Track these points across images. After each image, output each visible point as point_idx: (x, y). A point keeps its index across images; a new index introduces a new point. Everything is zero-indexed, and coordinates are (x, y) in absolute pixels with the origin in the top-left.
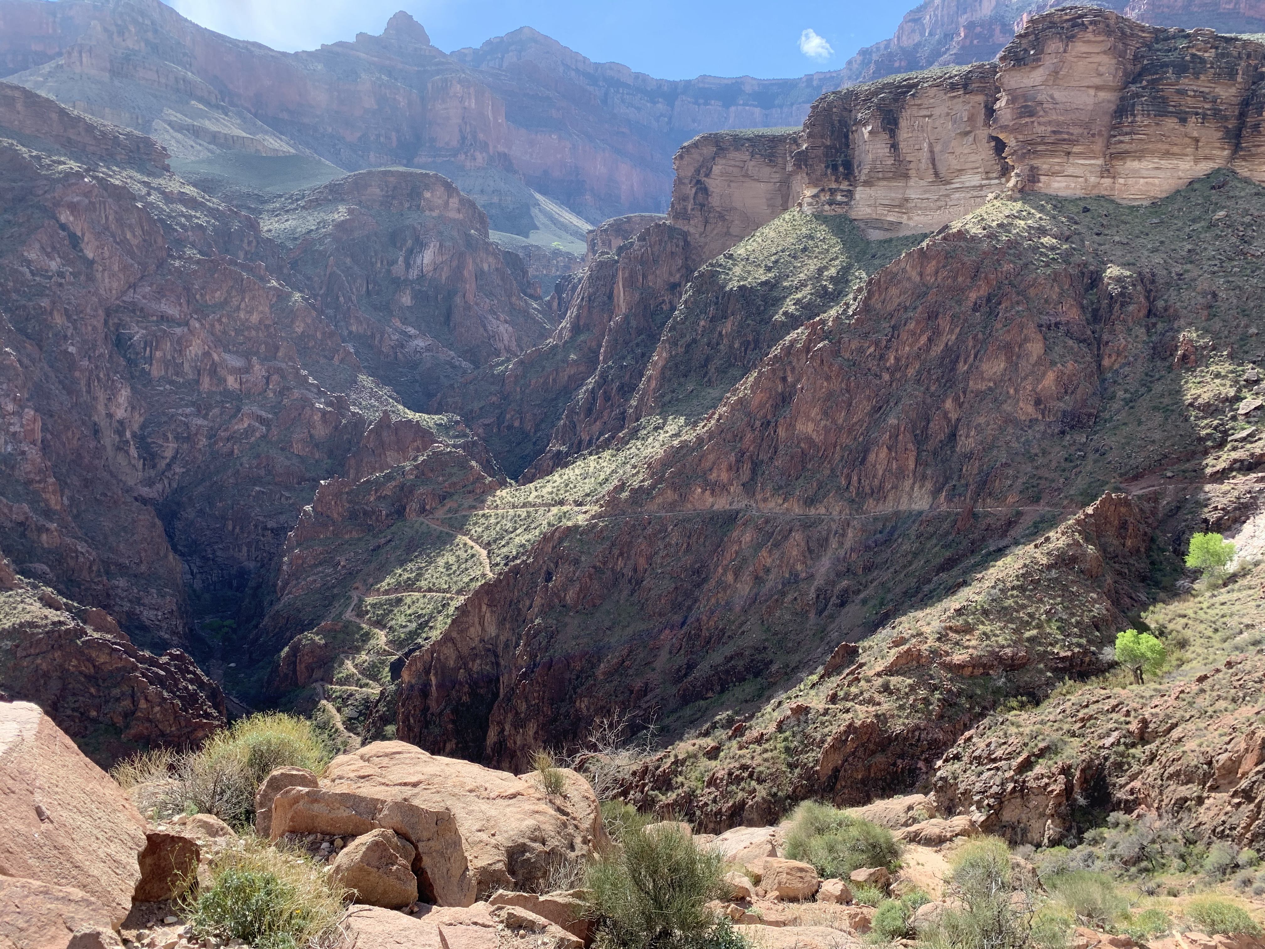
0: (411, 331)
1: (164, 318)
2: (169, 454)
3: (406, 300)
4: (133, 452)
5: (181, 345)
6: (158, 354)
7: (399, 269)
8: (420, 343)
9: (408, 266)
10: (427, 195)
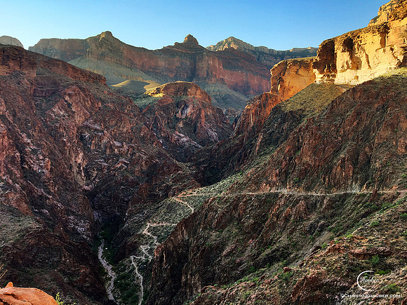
0: (182, 135)
1: (96, 130)
2: (94, 175)
3: (181, 125)
4: (83, 174)
5: (101, 139)
6: (93, 142)
7: (179, 115)
8: (185, 139)
9: (182, 114)
10: (189, 90)
